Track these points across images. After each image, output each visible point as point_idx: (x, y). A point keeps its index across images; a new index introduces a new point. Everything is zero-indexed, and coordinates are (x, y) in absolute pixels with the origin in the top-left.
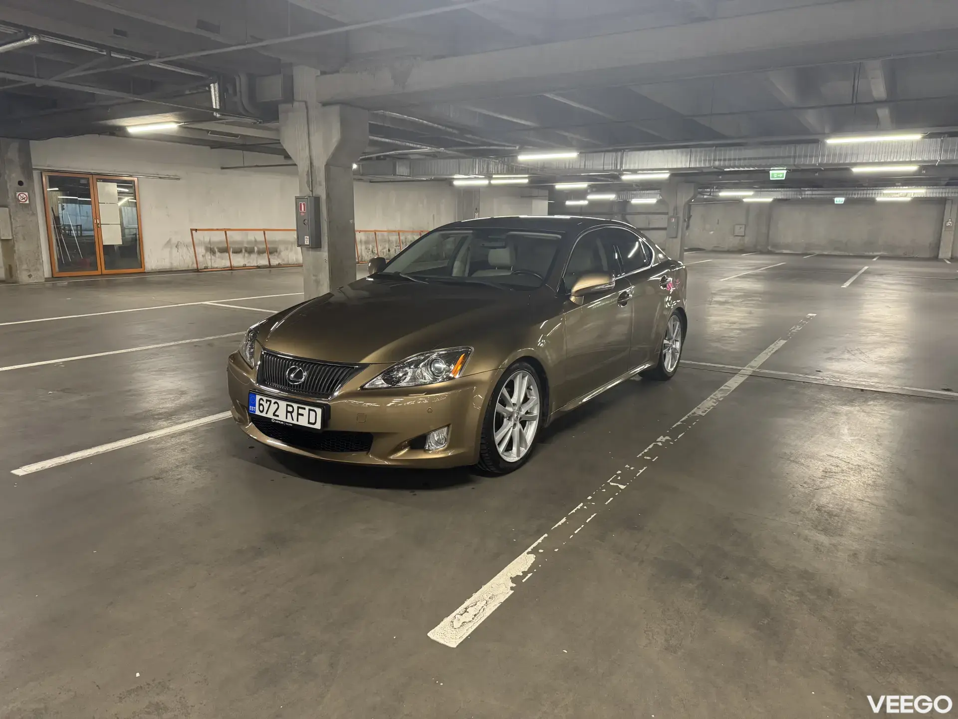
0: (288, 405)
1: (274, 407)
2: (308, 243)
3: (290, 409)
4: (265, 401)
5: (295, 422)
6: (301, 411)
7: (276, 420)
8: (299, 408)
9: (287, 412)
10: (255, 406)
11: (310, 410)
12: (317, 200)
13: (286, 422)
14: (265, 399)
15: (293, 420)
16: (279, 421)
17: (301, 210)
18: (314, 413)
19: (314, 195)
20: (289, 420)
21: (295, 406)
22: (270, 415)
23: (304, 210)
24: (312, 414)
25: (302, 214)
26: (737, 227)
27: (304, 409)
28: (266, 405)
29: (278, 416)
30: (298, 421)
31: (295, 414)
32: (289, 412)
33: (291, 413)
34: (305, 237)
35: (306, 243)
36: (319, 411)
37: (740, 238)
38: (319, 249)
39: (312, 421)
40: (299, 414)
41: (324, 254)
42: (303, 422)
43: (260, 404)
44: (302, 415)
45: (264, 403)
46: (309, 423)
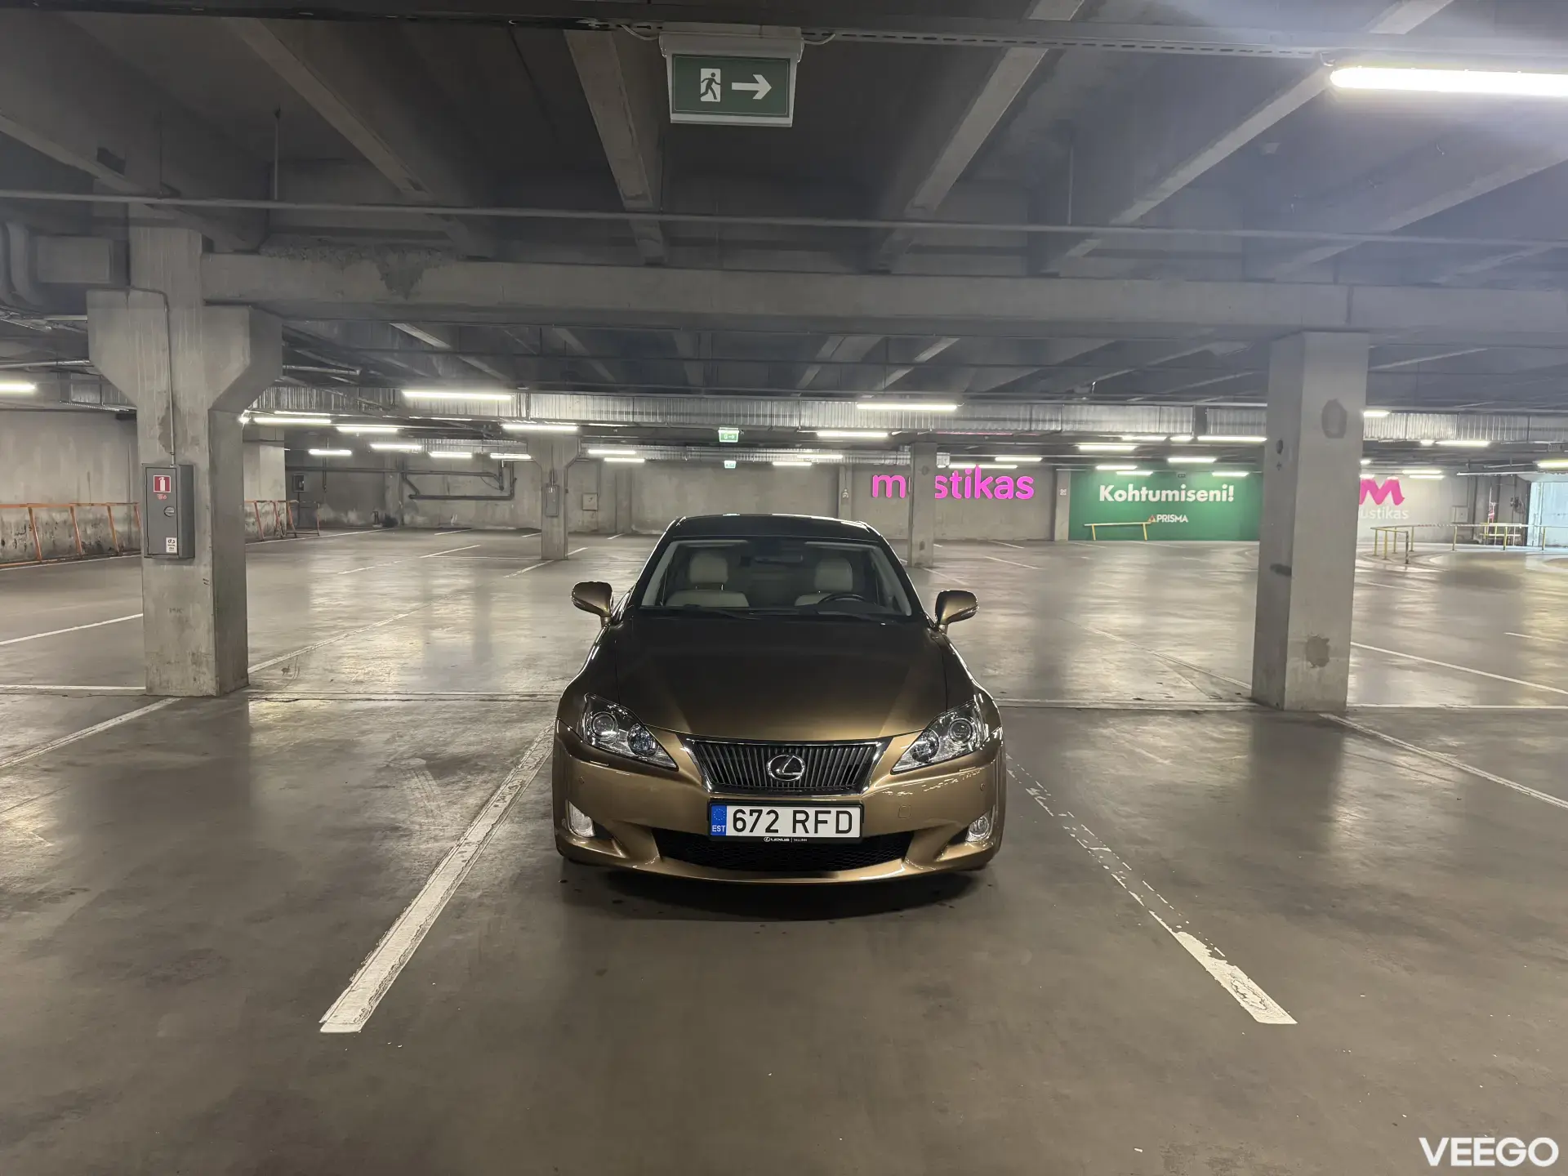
0: (795, 813)
1: (766, 819)
2: (175, 551)
3: (801, 817)
4: (748, 812)
5: (812, 834)
6: (821, 817)
7: (773, 838)
8: (817, 813)
9: (795, 822)
10: (725, 824)
11: (838, 813)
12: (188, 471)
13: (793, 838)
14: (747, 809)
15: (807, 832)
16: (780, 838)
17: (158, 487)
18: (847, 816)
19: (179, 460)
20: (800, 832)
21: (811, 811)
22: (760, 832)
23: (167, 489)
24: (844, 818)
25: (160, 497)
26: (586, 498)
27: (829, 812)
28: (750, 820)
29: (776, 831)
30: (816, 831)
31: (810, 824)
32: (799, 822)
33: (803, 822)
34: (167, 539)
35: (168, 551)
36: (856, 812)
37: (591, 512)
38: (189, 560)
39: (844, 826)
40: (817, 822)
41: (203, 569)
42: (827, 831)
43: (736, 820)
44: (826, 822)
45: (746, 817)
46: (838, 831)
